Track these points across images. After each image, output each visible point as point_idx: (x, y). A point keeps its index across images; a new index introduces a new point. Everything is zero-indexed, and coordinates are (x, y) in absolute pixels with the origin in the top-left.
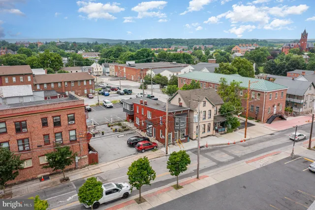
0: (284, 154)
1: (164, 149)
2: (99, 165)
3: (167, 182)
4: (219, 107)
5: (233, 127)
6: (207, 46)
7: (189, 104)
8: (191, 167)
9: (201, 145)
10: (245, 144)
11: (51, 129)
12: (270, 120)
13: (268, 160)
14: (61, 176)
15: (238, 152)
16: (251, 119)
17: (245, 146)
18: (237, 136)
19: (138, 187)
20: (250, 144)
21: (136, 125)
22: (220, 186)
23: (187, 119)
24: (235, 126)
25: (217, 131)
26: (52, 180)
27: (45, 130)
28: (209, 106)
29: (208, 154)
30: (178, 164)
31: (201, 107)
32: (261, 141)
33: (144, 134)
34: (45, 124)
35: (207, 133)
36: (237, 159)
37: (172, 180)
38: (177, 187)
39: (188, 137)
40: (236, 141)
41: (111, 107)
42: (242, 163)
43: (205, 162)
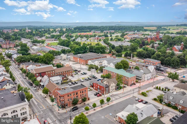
0: (132, 96)
1: (103, 96)
2: (90, 100)
3: (106, 103)
4: (116, 84)
5: (120, 89)
6: (111, 31)
7: (109, 83)
8: (111, 100)
9: (113, 94)
10: (123, 93)
11: (82, 94)
12: (131, 85)
13: (128, 97)
14: (84, 103)
15: (121, 96)
16: (126, 85)
17: (123, 94)
18: (121, 91)
19: (102, 104)
20: (124, 93)
21: (94, 89)
22: (117, 104)
23: (109, 89)
24: (121, 88)
25: (116, 90)
26: (82, 104)
27: (81, 94)
28: (114, 84)
29: (114, 97)
30: (108, 100)
31: (112, 85)
32: (127, 92)
33: (97, 92)
34: (81, 93)
35: (113, 91)
36: (121, 98)
37: (107, 103)
38: (108, 104)
39: (109, 92)
40: (121, 93)
41: (83, 81)
42: (122, 99)
43: (113, 99)
